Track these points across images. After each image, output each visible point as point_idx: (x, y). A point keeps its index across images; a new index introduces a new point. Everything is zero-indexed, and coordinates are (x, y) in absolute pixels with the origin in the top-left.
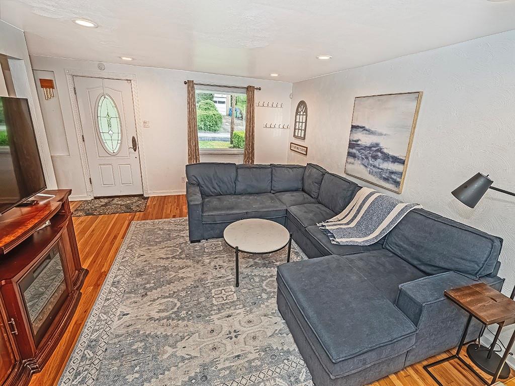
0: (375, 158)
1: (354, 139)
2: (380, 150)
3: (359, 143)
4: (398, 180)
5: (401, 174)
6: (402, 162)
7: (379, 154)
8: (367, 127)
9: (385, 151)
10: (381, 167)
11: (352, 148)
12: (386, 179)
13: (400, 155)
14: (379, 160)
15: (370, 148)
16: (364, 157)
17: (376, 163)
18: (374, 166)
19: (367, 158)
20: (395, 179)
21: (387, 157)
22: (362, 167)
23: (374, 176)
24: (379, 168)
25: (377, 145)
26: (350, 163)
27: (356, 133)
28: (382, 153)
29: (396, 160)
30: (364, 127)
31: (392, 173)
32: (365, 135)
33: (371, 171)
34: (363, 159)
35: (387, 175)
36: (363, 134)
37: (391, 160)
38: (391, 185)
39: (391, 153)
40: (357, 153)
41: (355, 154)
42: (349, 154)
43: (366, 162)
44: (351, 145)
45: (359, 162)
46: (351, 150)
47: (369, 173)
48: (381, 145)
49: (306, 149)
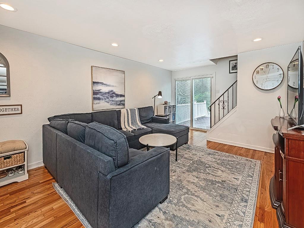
0: (112, 97)
1: (97, 90)
2: (114, 93)
3: (101, 91)
4: (124, 103)
5: (124, 100)
6: (124, 96)
7: (114, 95)
8: (104, 83)
9: (116, 93)
10: (116, 100)
11: (97, 95)
12: (119, 105)
13: (122, 93)
14: (114, 98)
15: (108, 93)
16: (106, 98)
18: (113, 101)
19: (108, 98)
20: (122, 103)
21: (117, 96)
22: (107, 103)
23: (113, 105)
24: (115, 101)
25: (112, 91)
26: (97, 103)
27: (97, 86)
28: (115, 94)
29: (121, 96)
30: (103, 83)
31: (121, 101)
32: (104, 87)
33: (111, 103)
34: (105, 99)
35: (119, 103)
36: (103, 86)
37: (119, 96)
38: (122, 106)
39: (119, 94)
40: (101, 97)
41: (99, 98)
42: (95, 99)
43: (107, 100)
44: (95, 93)
45: (104, 101)
46: (95, 96)
47: (111, 105)
48: (114, 91)
49: (20, 107)
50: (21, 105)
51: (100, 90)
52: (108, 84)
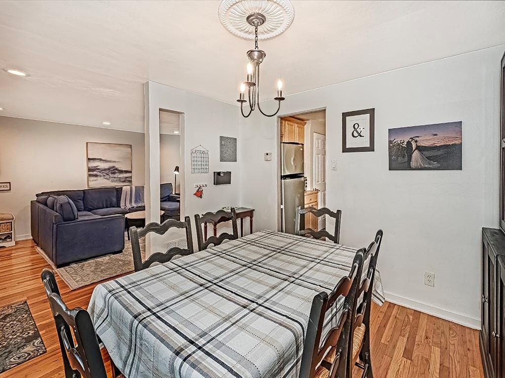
0: (114, 173)
1: (94, 166)
2: (116, 169)
3: (99, 167)
5: (131, 177)
6: (131, 172)
7: (117, 171)
8: (103, 159)
9: (120, 169)
10: (119, 177)
11: (93, 171)
12: (124, 181)
13: (129, 169)
15: (109, 169)
17: (116, 175)
18: (114, 178)
19: (108, 175)
20: (129, 180)
21: (121, 172)
22: (105, 180)
23: (115, 182)
25: (114, 167)
26: (93, 180)
27: (93, 163)
29: (126, 172)
30: (101, 159)
31: (127, 178)
32: (102, 163)
34: (105, 176)
35: (124, 179)
36: (100, 162)
37: (124, 172)
38: (127, 183)
39: (124, 170)
40: (99, 174)
41: (96, 174)
42: (90, 175)
43: (107, 177)
44: (90, 170)
45: (102, 178)
46: (91, 173)
47: (112, 182)
48: (116, 167)
49: (8, 185)
50: (10, 183)
51: (97, 167)
52: (109, 160)
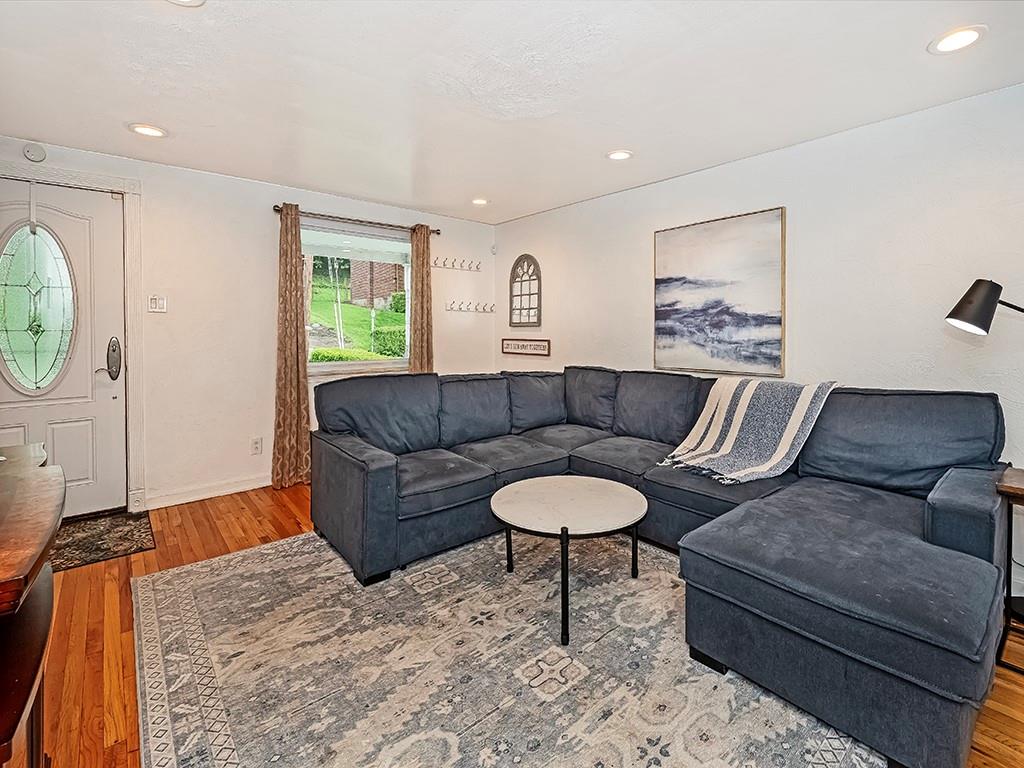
0: (719, 326)
1: (666, 302)
2: (727, 311)
3: (678, 307)
4: (776, 353)
5: (779, 342)
6: (779, 322)
7: (727, 318)
8: (690, 277)
9: (737, 310)
10: (734, 340)
11: (665, 319)
12: (751, 358)
13: (770, 309)
14: (727, 329)
15: (704, 311)
16: (693, 330)
17: (724, 334)
18: (719, 342)
19: (701, 330)
20: (768, 354)
21: (742, 320)
22: (694, 348)
23: (723, 358)
24: (730, 343)
25: (718, 303)
26: (664, 347)
27: (666, 292)
28: (732, 314)
29: (761, 320)
30: (684, 278)
31: (761, 344)
32: (688, 291)
33: (715, 351)
34: (692, 333)
35: (751, 350)
36: (683, 290)
37: (753, 322)
38: (763, 366)
39: (751, 312)
40: (677, 326)
41: (671, 328)
42: (659, 331)
43: (699, 337)
44: (661, 314)
45: (686, 340)
46: (662, 324)
47: (712, 356)
48: (728, 302)
49: (546, 344)
51: (674, 304)
52: (704, 279)
